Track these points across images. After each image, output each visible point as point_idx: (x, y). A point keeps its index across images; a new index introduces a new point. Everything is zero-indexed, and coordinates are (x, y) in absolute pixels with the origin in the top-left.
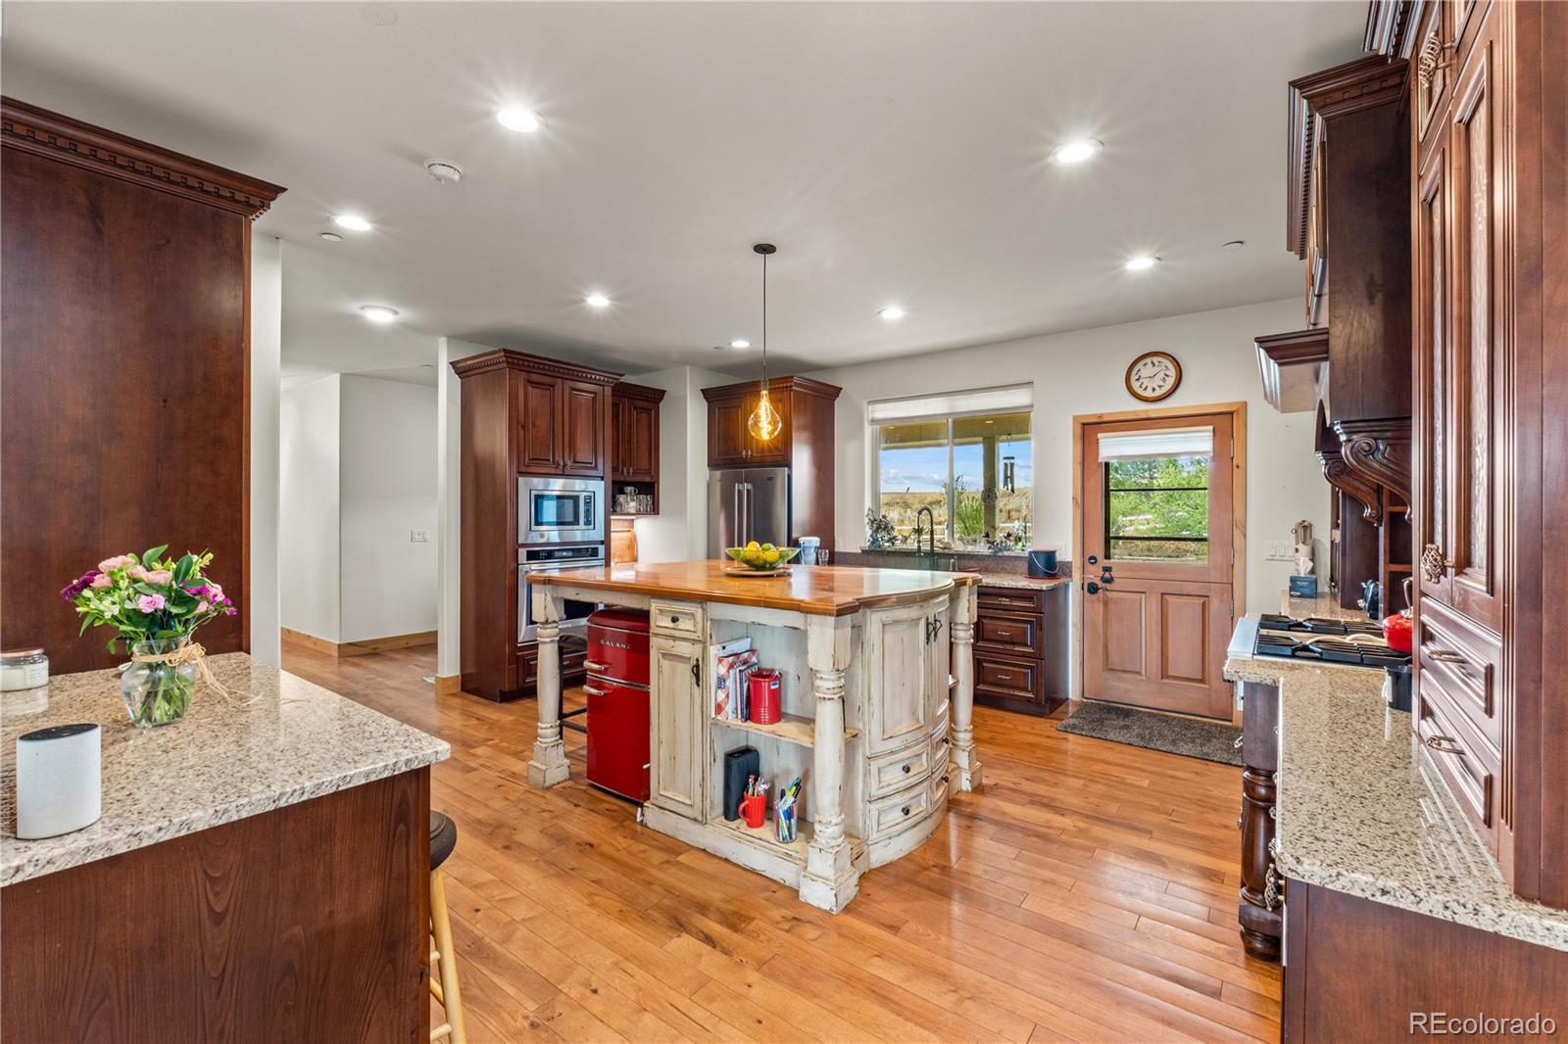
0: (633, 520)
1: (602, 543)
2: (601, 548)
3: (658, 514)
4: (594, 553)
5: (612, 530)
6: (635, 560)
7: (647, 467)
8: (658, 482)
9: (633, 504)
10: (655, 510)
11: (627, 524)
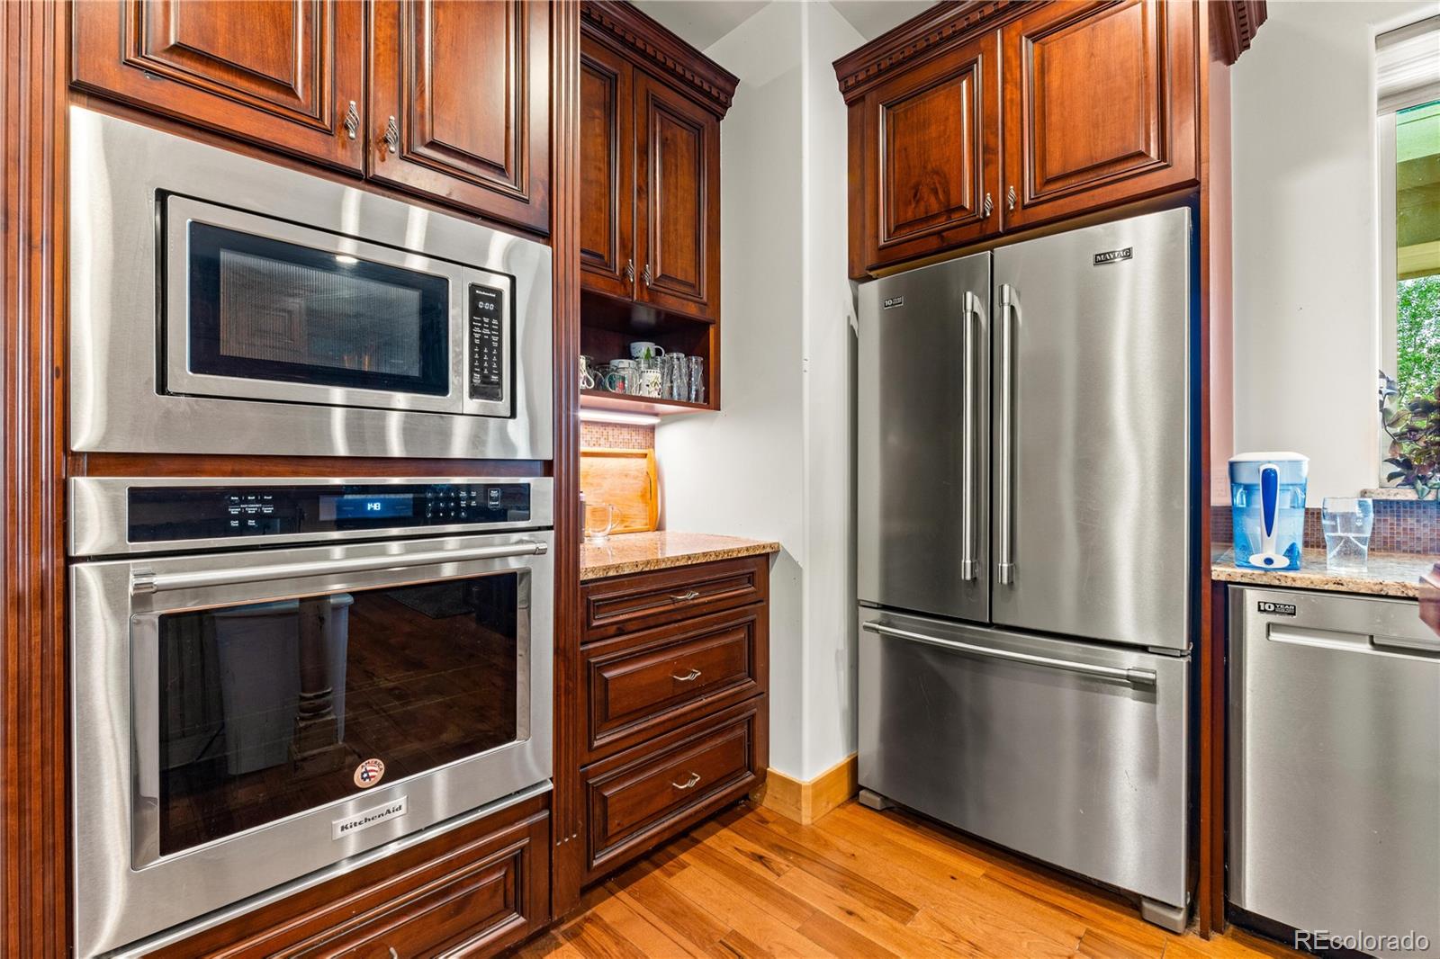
0: (652, 429)
1: (548, 468)
2: (543, 490)
3: (718, 408)
4: (518, 499)
5: (583, 448)
6: (659, 527)
7: (691, 273)
8: (716, 322)
9: (653, 375)
10: (709, 398)
11: (638, 438)
